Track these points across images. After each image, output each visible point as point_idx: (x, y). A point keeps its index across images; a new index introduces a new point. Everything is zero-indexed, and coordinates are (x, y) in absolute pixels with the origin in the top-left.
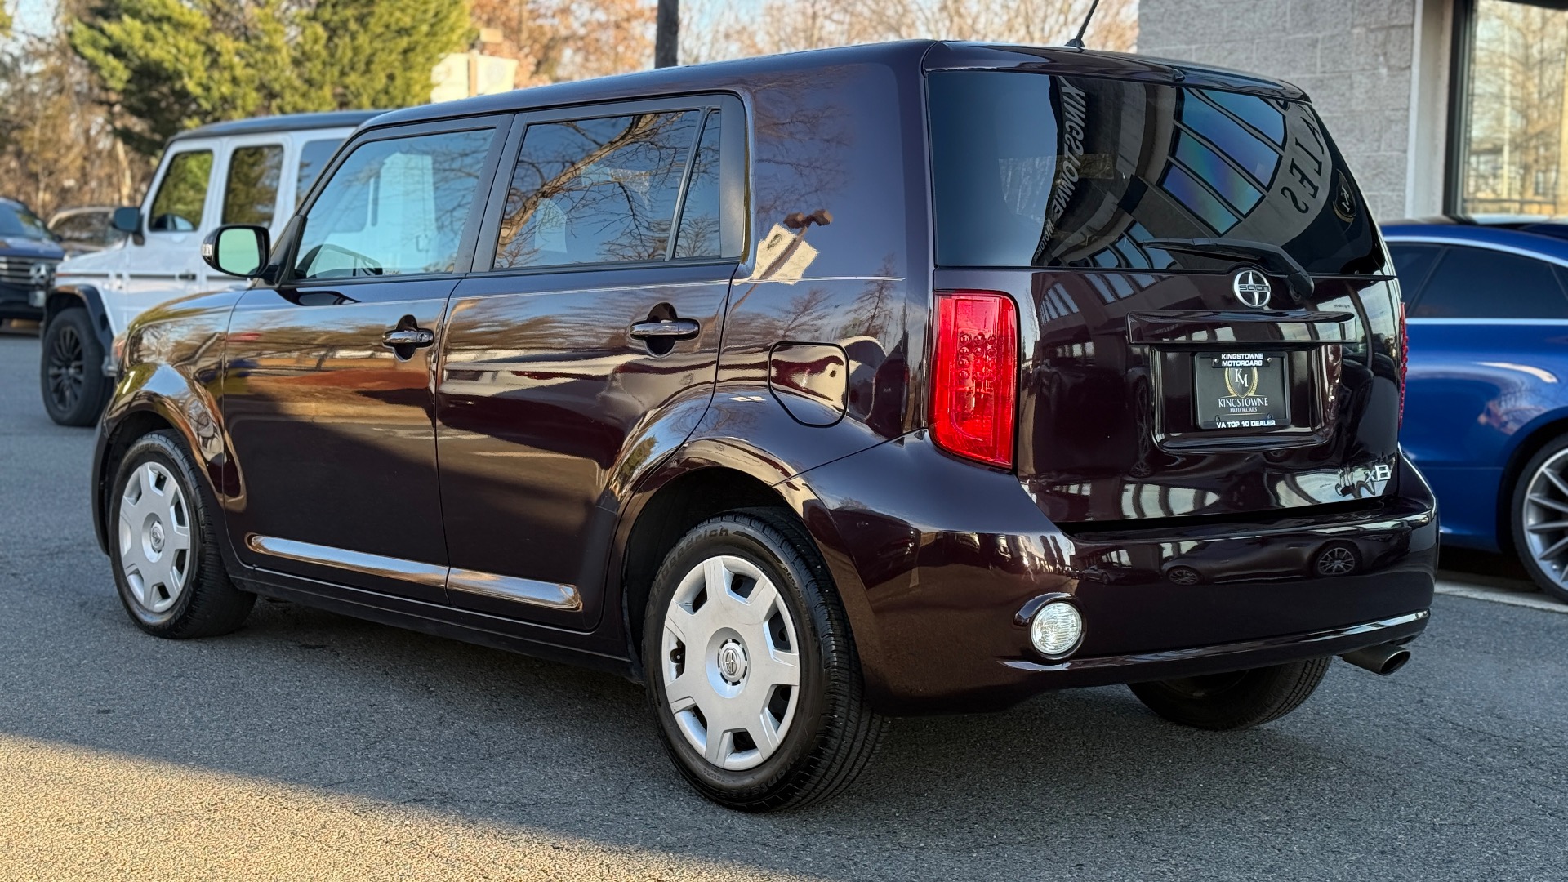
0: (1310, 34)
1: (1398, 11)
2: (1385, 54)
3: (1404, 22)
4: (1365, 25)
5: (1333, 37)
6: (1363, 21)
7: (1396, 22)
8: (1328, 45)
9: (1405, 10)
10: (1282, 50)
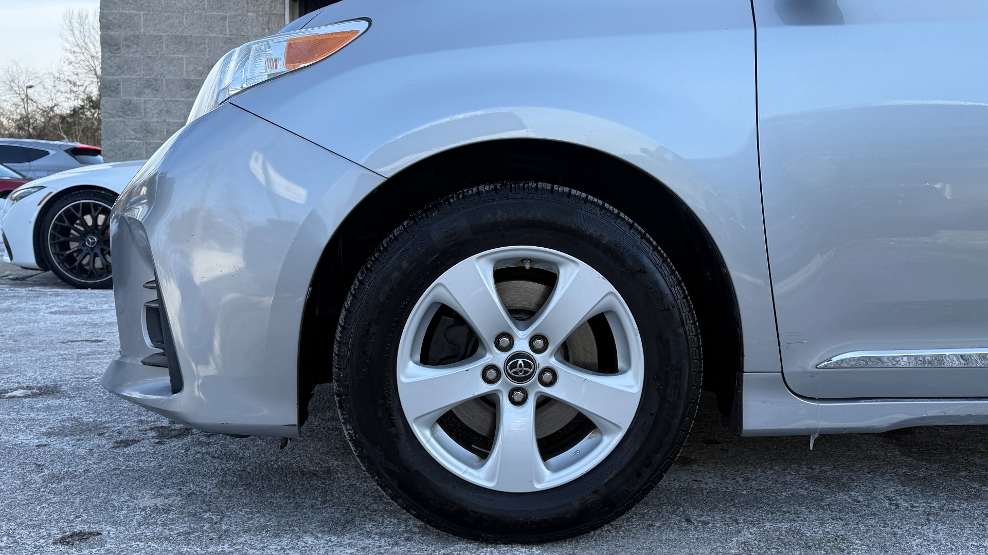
0: (221, 13)
1: (275, 7)
2: (269, 29)
3: (279, 13)
4: (255, 12)
5: (235, 16)
6: (254, 9)
7: (274, 12)
8: (233, 20)
9: (279, 7)
10: (203, 20)
